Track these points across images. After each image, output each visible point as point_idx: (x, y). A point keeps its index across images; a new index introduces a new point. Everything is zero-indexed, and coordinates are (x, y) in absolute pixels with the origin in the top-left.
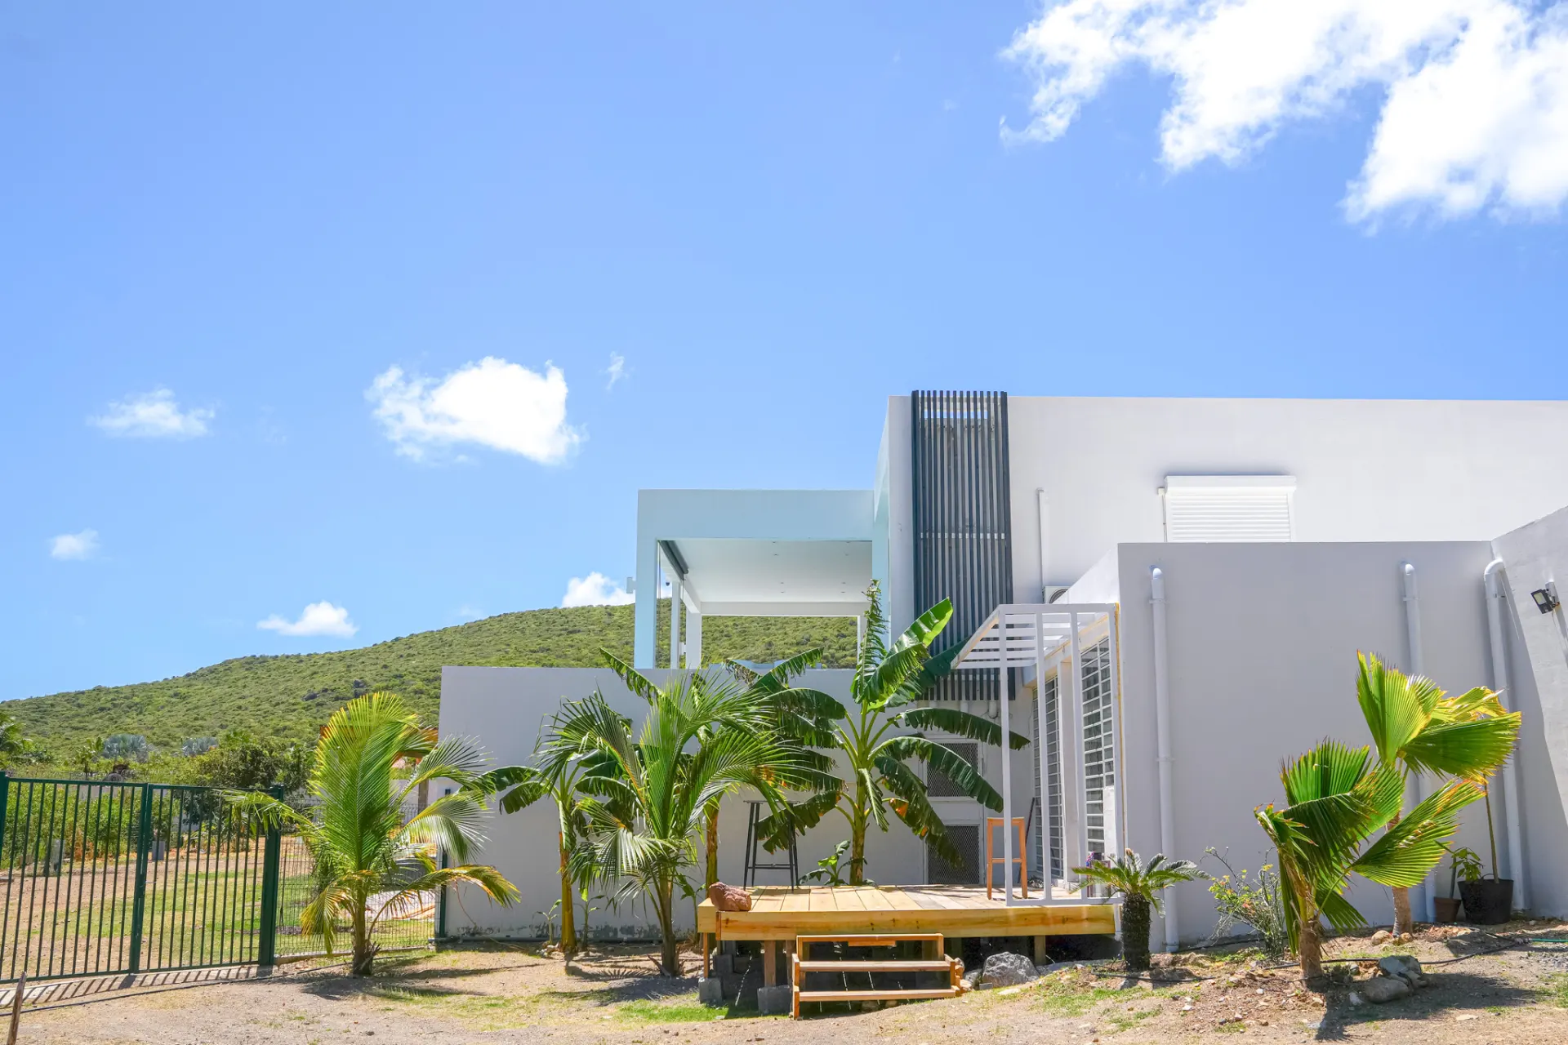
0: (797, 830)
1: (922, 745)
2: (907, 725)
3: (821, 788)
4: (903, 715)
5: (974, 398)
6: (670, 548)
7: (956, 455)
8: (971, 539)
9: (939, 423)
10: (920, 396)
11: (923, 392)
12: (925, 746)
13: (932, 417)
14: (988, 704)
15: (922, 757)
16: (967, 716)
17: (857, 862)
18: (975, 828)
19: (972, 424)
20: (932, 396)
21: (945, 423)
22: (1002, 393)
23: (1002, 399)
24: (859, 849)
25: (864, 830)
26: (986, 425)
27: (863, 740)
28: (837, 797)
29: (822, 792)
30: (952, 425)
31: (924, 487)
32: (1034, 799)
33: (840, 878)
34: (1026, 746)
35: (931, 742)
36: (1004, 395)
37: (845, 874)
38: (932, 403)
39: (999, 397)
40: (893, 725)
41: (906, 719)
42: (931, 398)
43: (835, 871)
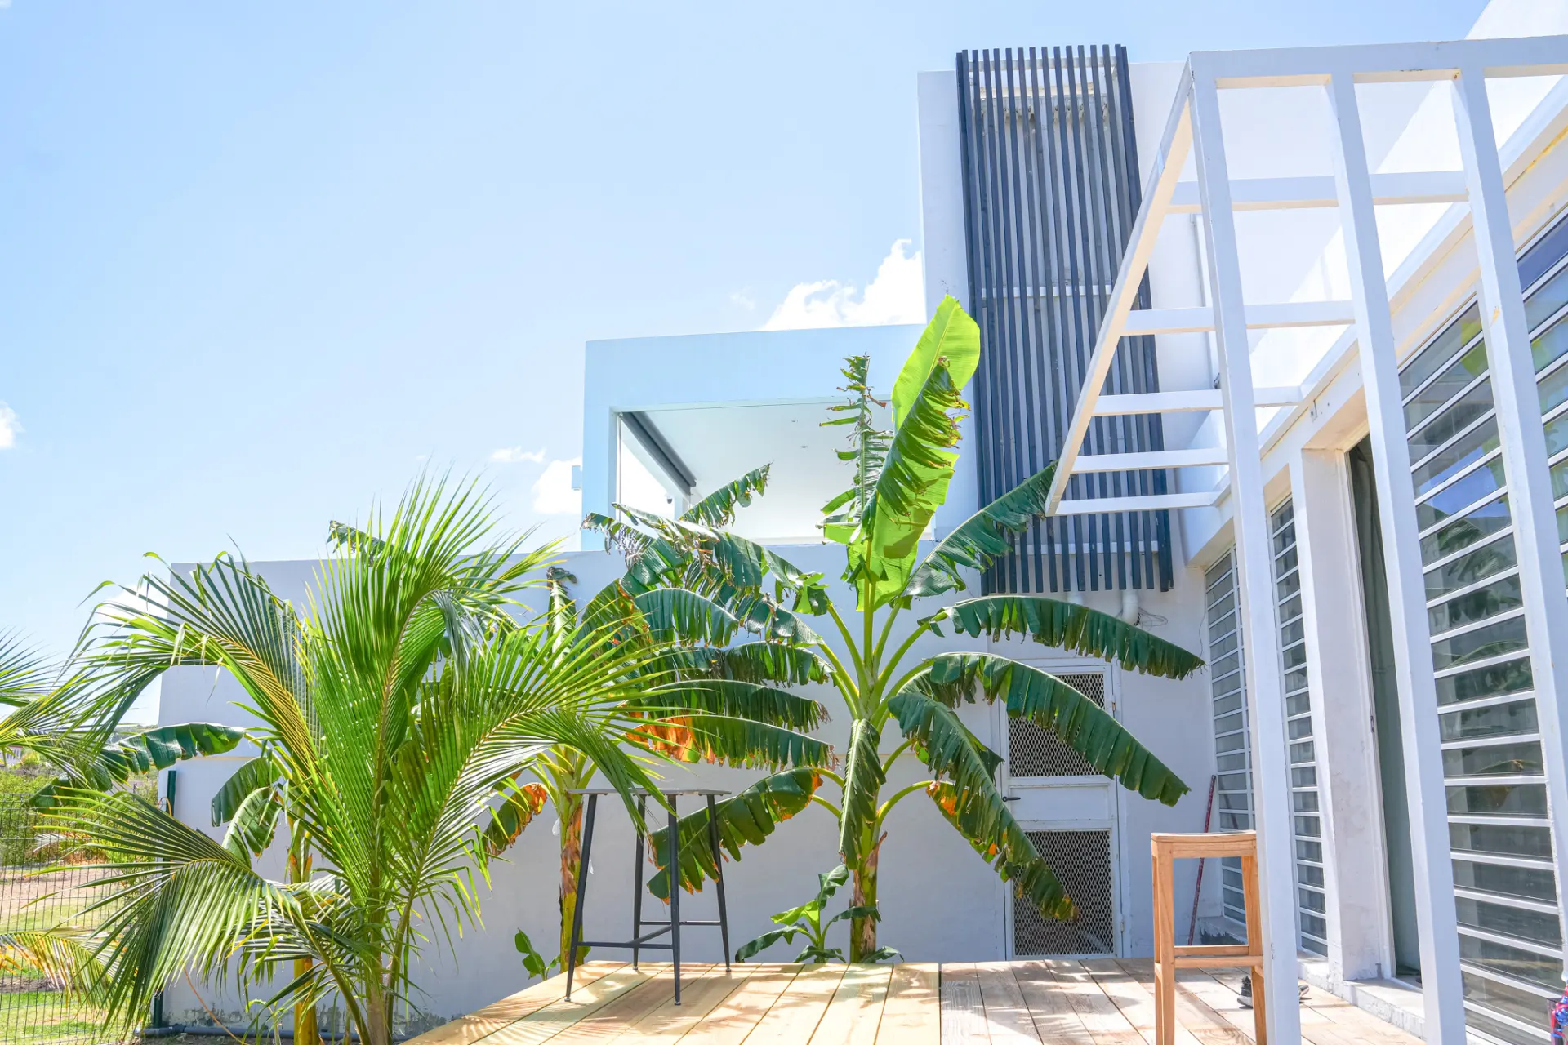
0: (724, 851)
1: (993, 665)
2: (959, 631)
3: (785, 762)
4: (950, 611)
5: (1066, 60)
6: (638, 423)
7: (1040, 151)
8: (1076, 295)
9: (1006, 104)
10: (970, 60)
11: (975, 53)
12: (997, 668)
13: (994, 96)
14: (1121, 598)
15: (991, 695)
16: (1080, 612)
17: (863, 914)
18: (1104, 835)
19: (1068, 103)
20: (992, 59)
21: (1019, 105)
22: (1118, 47)
23: (1118, 58)
24: (867, 886)
25: (876, 846)
26: (1092, 106)
27: (867, 664)
28: (814, 779)
29: (786, 770)
30: (1030, 105)
31: (984, 209)
32: (1214, 777)
33: (827, 947)
34: (1196, 671)
35: (1010, 660)
36: (1121, 52)
37: (839, 936)
38: (993, 74)
39: (1113, 54)
40: (929, 633)
41: (956, 619)
42: (991, 62)
43: (818, 931)
